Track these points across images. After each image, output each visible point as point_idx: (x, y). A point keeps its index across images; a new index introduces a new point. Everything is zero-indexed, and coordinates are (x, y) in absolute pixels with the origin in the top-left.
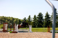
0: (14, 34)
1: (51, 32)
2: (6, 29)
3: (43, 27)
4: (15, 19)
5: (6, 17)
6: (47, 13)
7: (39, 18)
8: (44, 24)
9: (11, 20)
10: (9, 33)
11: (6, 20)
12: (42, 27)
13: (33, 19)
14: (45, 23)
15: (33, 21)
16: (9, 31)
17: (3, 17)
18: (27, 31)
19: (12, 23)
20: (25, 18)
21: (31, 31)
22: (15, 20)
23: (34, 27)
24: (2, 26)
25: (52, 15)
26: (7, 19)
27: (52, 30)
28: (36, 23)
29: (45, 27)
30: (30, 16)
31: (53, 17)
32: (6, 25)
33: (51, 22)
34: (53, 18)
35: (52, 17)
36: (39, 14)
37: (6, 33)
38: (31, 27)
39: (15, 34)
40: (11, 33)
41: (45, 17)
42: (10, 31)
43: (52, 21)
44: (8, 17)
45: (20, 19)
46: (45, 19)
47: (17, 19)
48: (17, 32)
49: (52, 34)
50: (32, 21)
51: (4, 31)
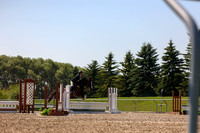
0: (56, 118)
1: (185, 113)
2: (29, 101)
3: (156, 95)
4: (62, 65)
5: (28, 59)
6: (171, 44)
7: (141, 63)
8: (161, 85)
9: (46, 68)
10: (38, 114)
11: (30, 71)
12: (153, 94)
13: (121, 67)
14: (165, 78)
15: (122, 74)
16: (38, 110)
17: (20, 58)
18: (101, 108)
19: (50, 82)
20: (95, 62)
21: (114, 107)
22: (60, 71)
23: (125, 93)
24: (15, 90)
25: (186, 53)
26: (33, 67)
27: (189, 104)
28: (132, 79)
29: (164, 94)
30: (111, 57)
31: (192, 59)
32: (30, 88)
33: (183, 77)
34: (192, 63)
35: (187, 60)
36: (144, 49)
37: (29, 116)
38: (114, 94)
39: (61, 117)
40: (46, 114)
41: (164, 59)
42: (43, 109)
43: (188, 74)
44: (35, 61)
45: (76, 68)
46: (165, 66)
47: (67, 67)
48: (66, 113)
49: (187, 117)
50: (118, 72)
51: (23, 108)
